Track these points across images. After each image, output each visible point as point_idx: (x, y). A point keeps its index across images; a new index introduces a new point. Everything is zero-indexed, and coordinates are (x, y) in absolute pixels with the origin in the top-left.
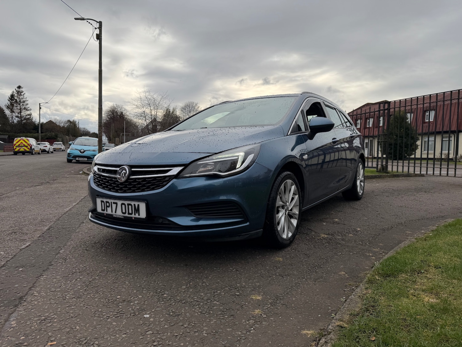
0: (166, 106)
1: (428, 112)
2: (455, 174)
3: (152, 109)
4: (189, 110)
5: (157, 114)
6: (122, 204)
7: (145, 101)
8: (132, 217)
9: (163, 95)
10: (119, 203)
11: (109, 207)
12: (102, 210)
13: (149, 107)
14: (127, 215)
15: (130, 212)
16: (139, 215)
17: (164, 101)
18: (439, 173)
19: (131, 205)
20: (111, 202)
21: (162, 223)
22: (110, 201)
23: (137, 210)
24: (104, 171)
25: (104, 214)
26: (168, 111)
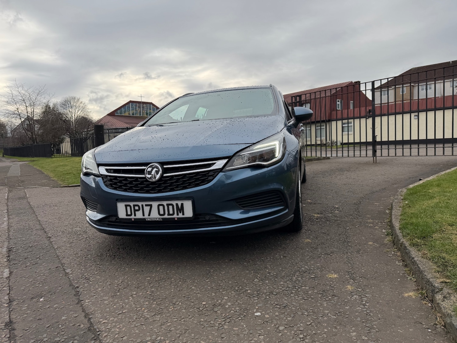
0: (45, 101)
1: (305, 105)
2: (360, 154)
3: (27, 106)
4: (70, 105)
5: (35, 111)
6: (159, 205)
7: (18, 97)
8: (174, 218)
9: (40, 89)
10: (155, 204)
11: (139, 210)
12: (127, 215)
13: (23, 104)
14: (166, 216)
15: (171, 212)
16: (183, 214)
17: (43, 96)
18: (342, 155)
19: (172, 205)
20: (142, 205)
21: (209, 221)
22: (140, 204)
23: (181, 209)
24: (116, 171)
25: (131, 219)
26: (47, 106)
